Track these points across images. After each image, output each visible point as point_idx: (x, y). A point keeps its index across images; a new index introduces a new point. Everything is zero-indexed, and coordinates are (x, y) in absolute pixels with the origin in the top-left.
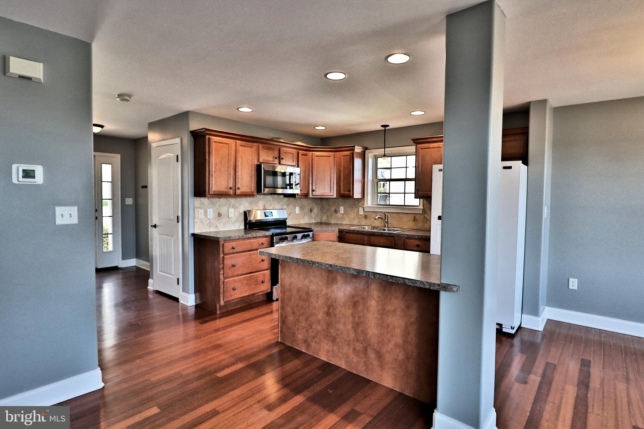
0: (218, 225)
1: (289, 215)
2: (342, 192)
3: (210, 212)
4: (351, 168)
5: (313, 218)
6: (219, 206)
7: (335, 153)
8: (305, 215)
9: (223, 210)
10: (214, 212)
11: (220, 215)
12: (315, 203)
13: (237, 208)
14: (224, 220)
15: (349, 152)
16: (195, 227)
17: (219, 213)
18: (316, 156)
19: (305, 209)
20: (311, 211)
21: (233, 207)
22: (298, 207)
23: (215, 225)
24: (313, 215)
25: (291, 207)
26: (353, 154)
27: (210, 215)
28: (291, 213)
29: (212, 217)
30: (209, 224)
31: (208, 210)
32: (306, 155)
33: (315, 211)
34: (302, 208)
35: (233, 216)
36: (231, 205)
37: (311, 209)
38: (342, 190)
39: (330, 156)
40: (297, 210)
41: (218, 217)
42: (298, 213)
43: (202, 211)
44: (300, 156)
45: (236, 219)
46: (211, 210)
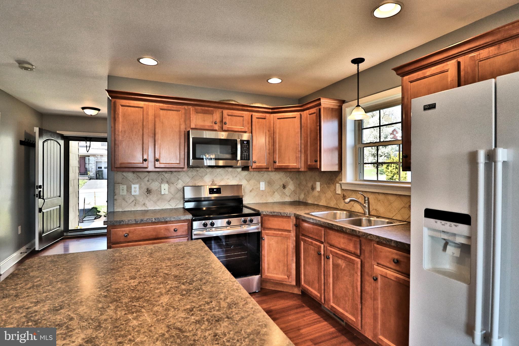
0: (146, 203)
1: (251, 191)
2: (309, 163)
3: (135, 188)
4: (317, 130)
5: (287, 195)
6: (148, 181)
7: (302, 113)
8: (274, 192)
9: (154, 186)
10: (140, 188)
11: (149, 191)
12: (291, 178)
13: (173, 184)
14: (154, 197)
15: (315, 109)
16: (115, 205)
17: (147, 189)
18: (278, 119)
19: (274, 185)
20: (284, 187)
21: (167, 182)
22: (264, 183)
23: (143, 203)
24: (287, 191)
25: (252, 182)
26: (320, 110)
27: (135, 192)
28: (253, 189)
29: (137, 193)
30: (134, 201)
31: (133, 186)
32: (265, 119)
33: (291, 187)
34: (270, 183)
35: (167, 193)
36: (165, 180)
37: (283, 185)
38: (309, 160)
39: (295, 117)
40: (262, 186)
41: (146, 193)
42: (264, 189)
43: (125, 187)
44: (254, 119)
45: (172, 196)
46: (137, 186)
